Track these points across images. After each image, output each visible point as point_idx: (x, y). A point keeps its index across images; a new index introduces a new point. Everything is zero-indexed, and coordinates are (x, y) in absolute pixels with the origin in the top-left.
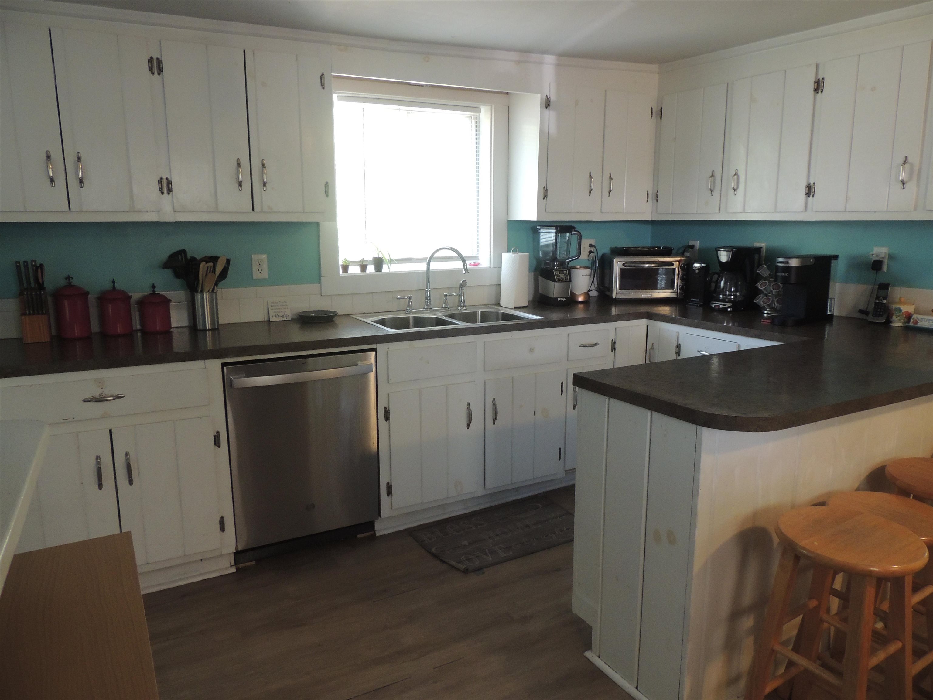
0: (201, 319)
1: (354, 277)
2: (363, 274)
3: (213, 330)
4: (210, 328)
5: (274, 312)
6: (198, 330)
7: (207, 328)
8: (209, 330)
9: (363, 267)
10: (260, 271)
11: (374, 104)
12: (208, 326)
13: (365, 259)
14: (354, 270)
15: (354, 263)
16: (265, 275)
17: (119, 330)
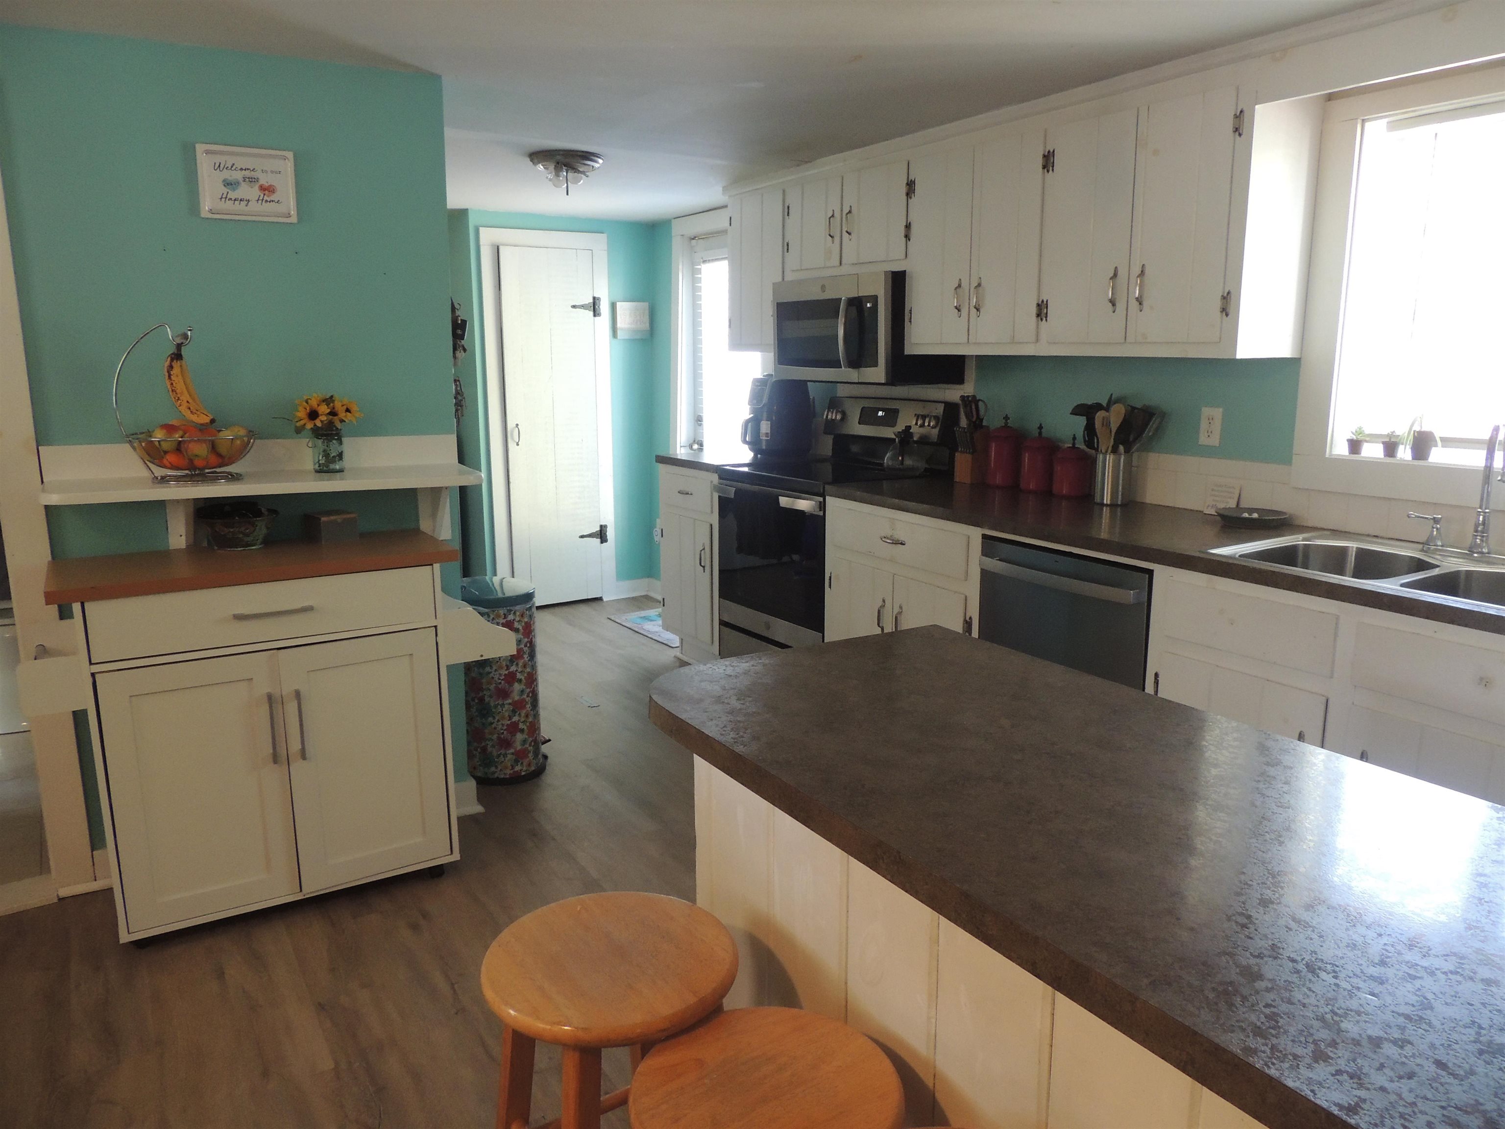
0: (1099, 487)
1: (1372, 464)
2: (1389, 460)
3: (1113, 506)
4: (1109, 502)
5: (1214, 500)
6: (1095, 503)
7: (1105, 502)
8: (1107, 505)
9: (1391, 448)
10: (1210, 434)
11: (1466, 120)
12: (1107, 500)
13: (1397, 433)
14: (1373, 451)
15: (1373, 438)
16: (1215, 441)
17: (1032, 486)
